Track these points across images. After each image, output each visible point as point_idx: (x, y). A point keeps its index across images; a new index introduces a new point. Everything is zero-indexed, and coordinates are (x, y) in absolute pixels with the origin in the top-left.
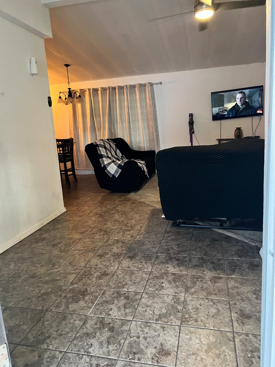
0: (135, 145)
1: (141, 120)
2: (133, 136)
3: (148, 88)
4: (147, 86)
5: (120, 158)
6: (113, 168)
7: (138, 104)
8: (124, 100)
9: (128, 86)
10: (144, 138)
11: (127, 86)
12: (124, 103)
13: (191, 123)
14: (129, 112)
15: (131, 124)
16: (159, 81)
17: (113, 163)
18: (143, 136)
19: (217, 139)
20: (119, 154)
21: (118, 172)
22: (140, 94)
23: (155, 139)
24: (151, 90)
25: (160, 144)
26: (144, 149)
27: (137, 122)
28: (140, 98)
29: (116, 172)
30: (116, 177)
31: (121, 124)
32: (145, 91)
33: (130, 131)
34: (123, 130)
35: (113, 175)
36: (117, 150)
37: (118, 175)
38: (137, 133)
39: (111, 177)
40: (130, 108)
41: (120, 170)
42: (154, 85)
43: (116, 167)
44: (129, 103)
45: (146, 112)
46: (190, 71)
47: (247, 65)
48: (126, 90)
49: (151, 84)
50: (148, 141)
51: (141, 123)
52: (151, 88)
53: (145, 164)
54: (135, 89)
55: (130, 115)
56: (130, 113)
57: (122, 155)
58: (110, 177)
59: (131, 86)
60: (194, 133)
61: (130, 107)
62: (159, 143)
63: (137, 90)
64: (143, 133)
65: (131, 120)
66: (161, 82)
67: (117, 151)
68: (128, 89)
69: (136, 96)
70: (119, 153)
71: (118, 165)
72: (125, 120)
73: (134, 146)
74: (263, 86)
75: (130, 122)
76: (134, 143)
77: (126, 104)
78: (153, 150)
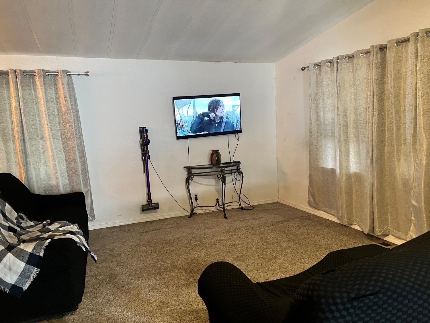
0: (37, 183)
1: (49, 136)
2: (32, 166)
3: (61, 81)
4: (59, 76)
5: (15, 221)
6: (14, 268)
7: (43, 107)
8: (9, 97)
9: (17, 71)
10: (58, 169)
11: (15, 71)
12: (10, 104)
13: (145, 143)
14: (22, 122)
15: (27, 143)
16: (83, 71)
17: (9, 255)
18: (56, 165)
19: (184, 167)
20: (10, 213)
21: (30, 276)
22: (45, 89)
23: (80, 171)
24: (68, 83)
25: (89, 179)
26: (59, 190)
27: (40, 141)
28: (46, 97)
29: (23, 276)
30: (22, 289)
31: (4, 143)
32: (56, 85)
33: (26, 157)
34: (8, 155)
35: (13, 286)
36: (5, 205)
37: (29, 283)
38: (40, 160)
39: (7, 291)
40: (24, 114)
41: (36, 270)
42: (72, 76)
43: (23, 265)
44: (21, 104)
45: (59, 123)
46: (137, 60)
47: (218, 63)
48: (15, 78)
49: (69, 74)
50: (66, 175)
51: (50, 143)
52: (68, 80)
53: (82, 233)
54: (34, 80)
55: (25, 126)
56: (24, 123)
57: (18, 214)
58: (5, 292)
59: (25, 72)
60: (149, 158)
61: (23, 111)
62: (89, 177)
63: (38, 81)
64: (54, 160)
65: (27, 137)
66: (88, 72)
67: (6, 208)
68: (19, 77)
69: (36, 93)
70: (11, 211)
71: (26, 258)
72: (13, 136)
73: (35, 185)
74: (239, 94)
75: (24, 139)
76: (34, 179)
77: (14, 104)
78: (76, 189)
